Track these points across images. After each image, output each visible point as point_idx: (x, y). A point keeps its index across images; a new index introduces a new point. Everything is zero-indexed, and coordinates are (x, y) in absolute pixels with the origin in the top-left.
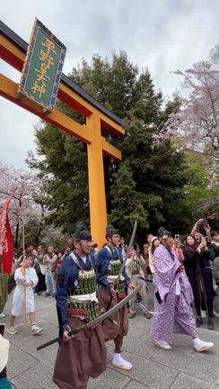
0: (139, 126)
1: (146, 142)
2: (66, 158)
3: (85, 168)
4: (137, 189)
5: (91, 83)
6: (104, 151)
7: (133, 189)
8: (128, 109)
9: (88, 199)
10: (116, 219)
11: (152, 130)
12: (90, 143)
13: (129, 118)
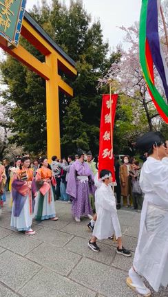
0: (89, 70)
1: (93, 83)
2: (27, 90)
3: (44, 100)
4: (83, 120)
6: (60, 88)
7: (81, 120)
8: (80, 53)
9: (45, 125)
10: (66, 142)
11: (98, 74)
12: (48, 79)
13: (81, 62)
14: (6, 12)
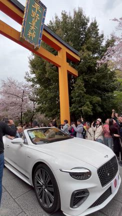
0: (89, 55)
1: (93, 65)
2: (47, 76)
3: (58, 81)
4: (87, 93)
5: (60, 30)
6: (68, 71)
7: (85, 93)
8: (82, 46)
9: (59, 98)
10: (74, 109)
11: (97, 58)
12: (60, 66)
13: (83, 51)
14: (33, 28)
